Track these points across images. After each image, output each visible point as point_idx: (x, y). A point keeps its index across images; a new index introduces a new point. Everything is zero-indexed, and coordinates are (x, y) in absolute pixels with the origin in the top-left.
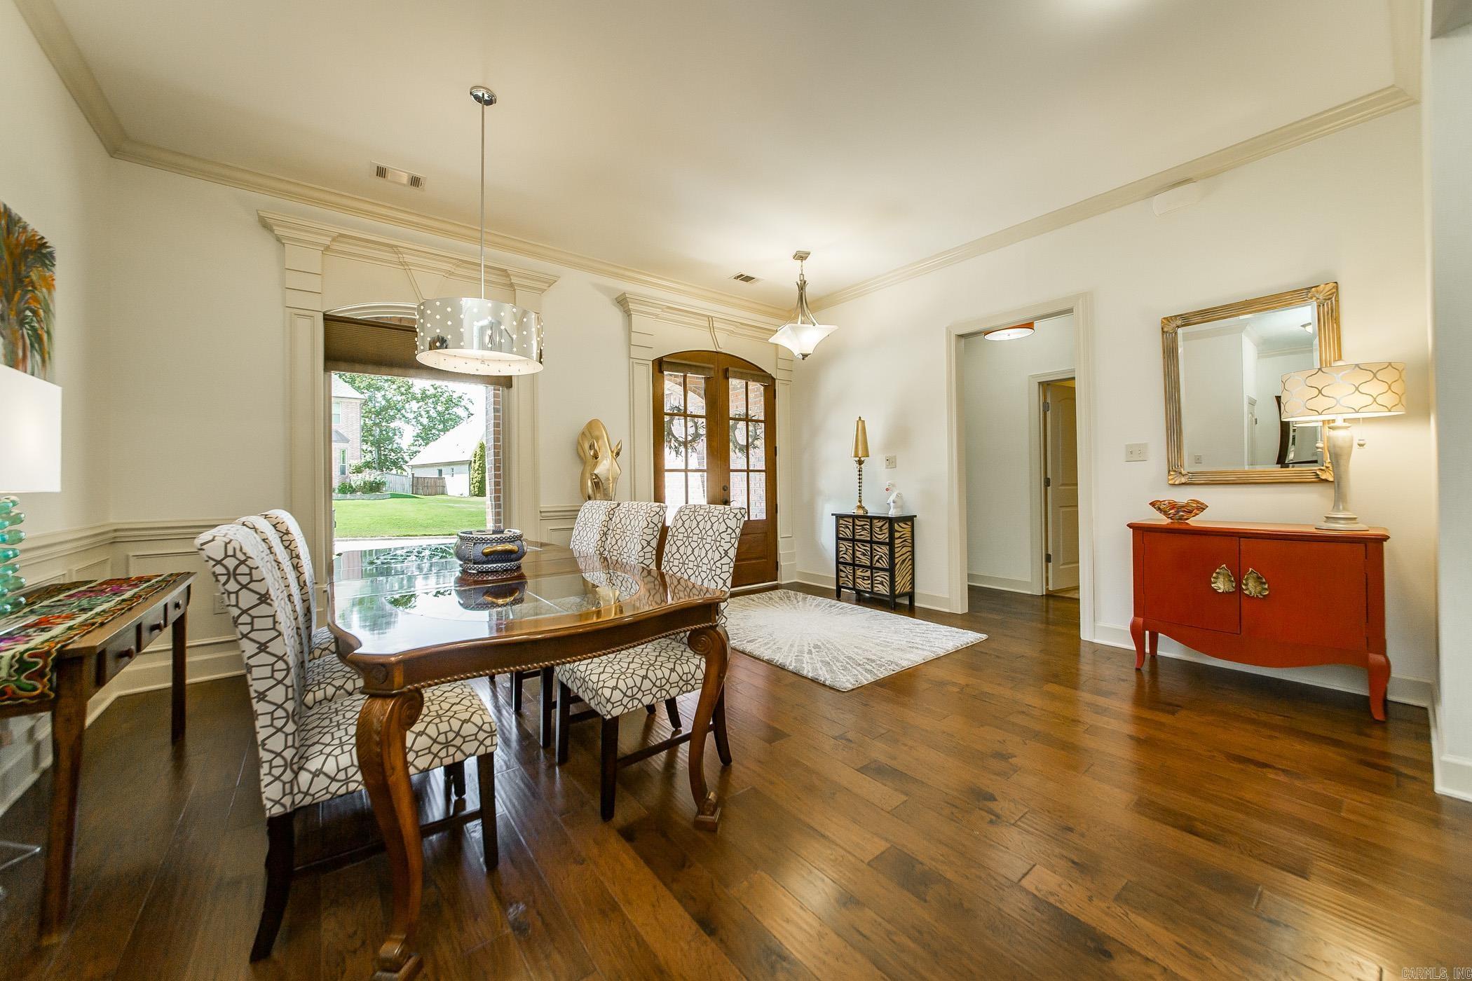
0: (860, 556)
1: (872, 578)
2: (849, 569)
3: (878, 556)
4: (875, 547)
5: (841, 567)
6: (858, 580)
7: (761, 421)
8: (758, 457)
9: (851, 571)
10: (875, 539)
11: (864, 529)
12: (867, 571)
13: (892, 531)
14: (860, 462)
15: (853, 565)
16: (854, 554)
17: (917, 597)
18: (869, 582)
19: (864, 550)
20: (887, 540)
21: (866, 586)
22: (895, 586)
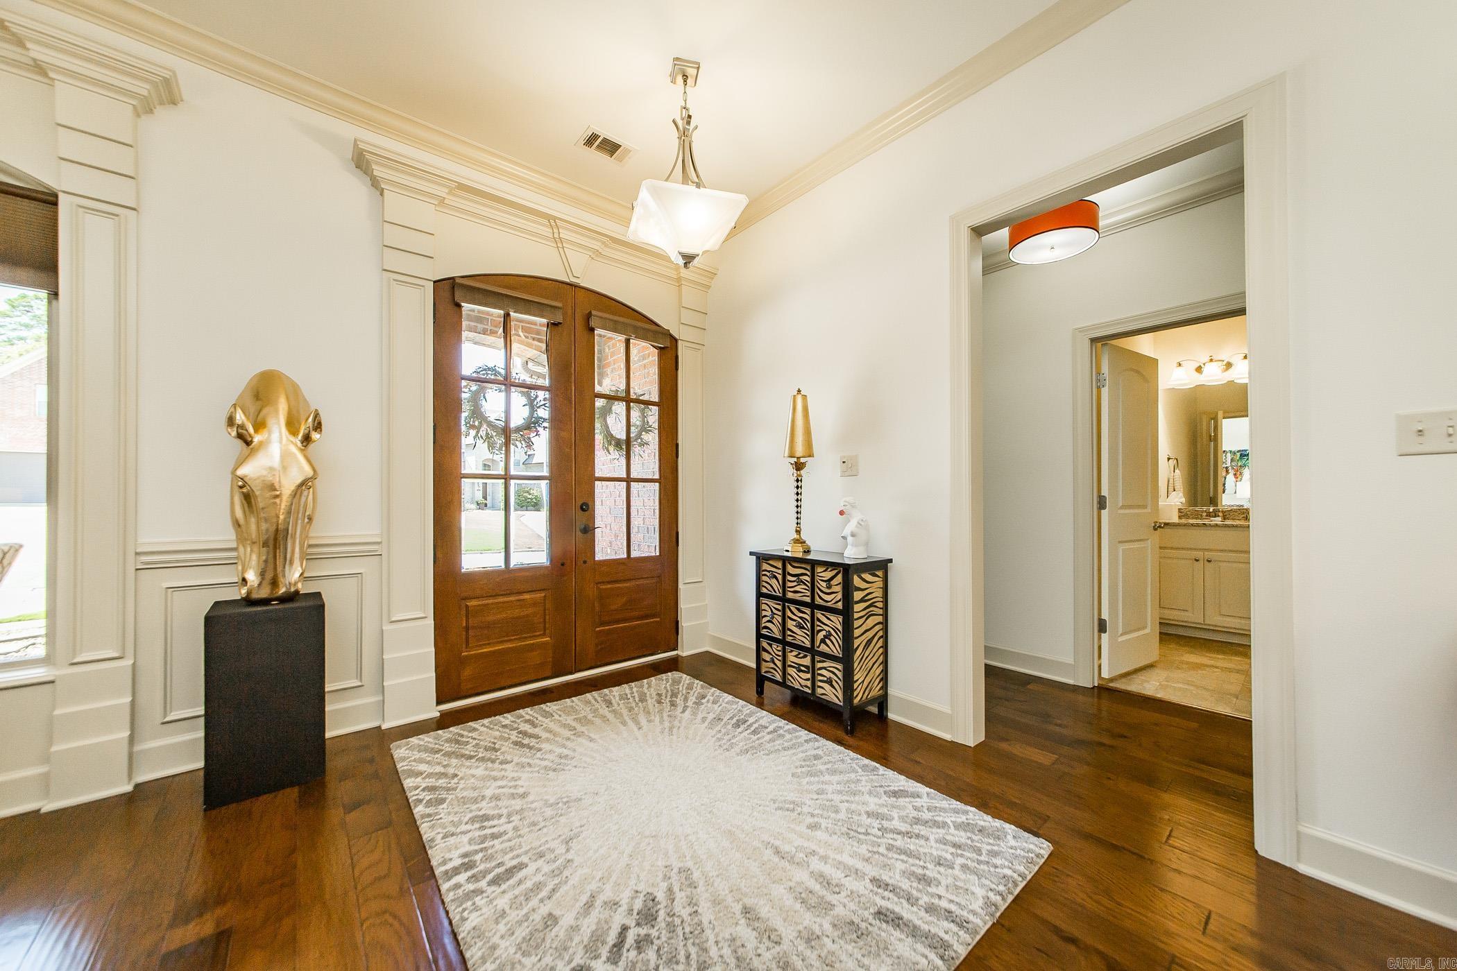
0: (795, 629)
1: (812, 669)
2: (776, 648)
3: (824, 633)
4: (818, 614)
5: (764, 644)
6: (791, 671)
7: (653, 404)
8: (647, 461)
9: (780, 653)
10: (818, 601)
11: (801, 582)
12: (805, 656)
13: (848, 589)
14: (799, 466)
15: (783, 642)
16: (784, 624)
17: (891, 704)
18: (809, 676)
19: (801, 618)
20: (840, 606)
21: (803, 682)
22: (853, 690)
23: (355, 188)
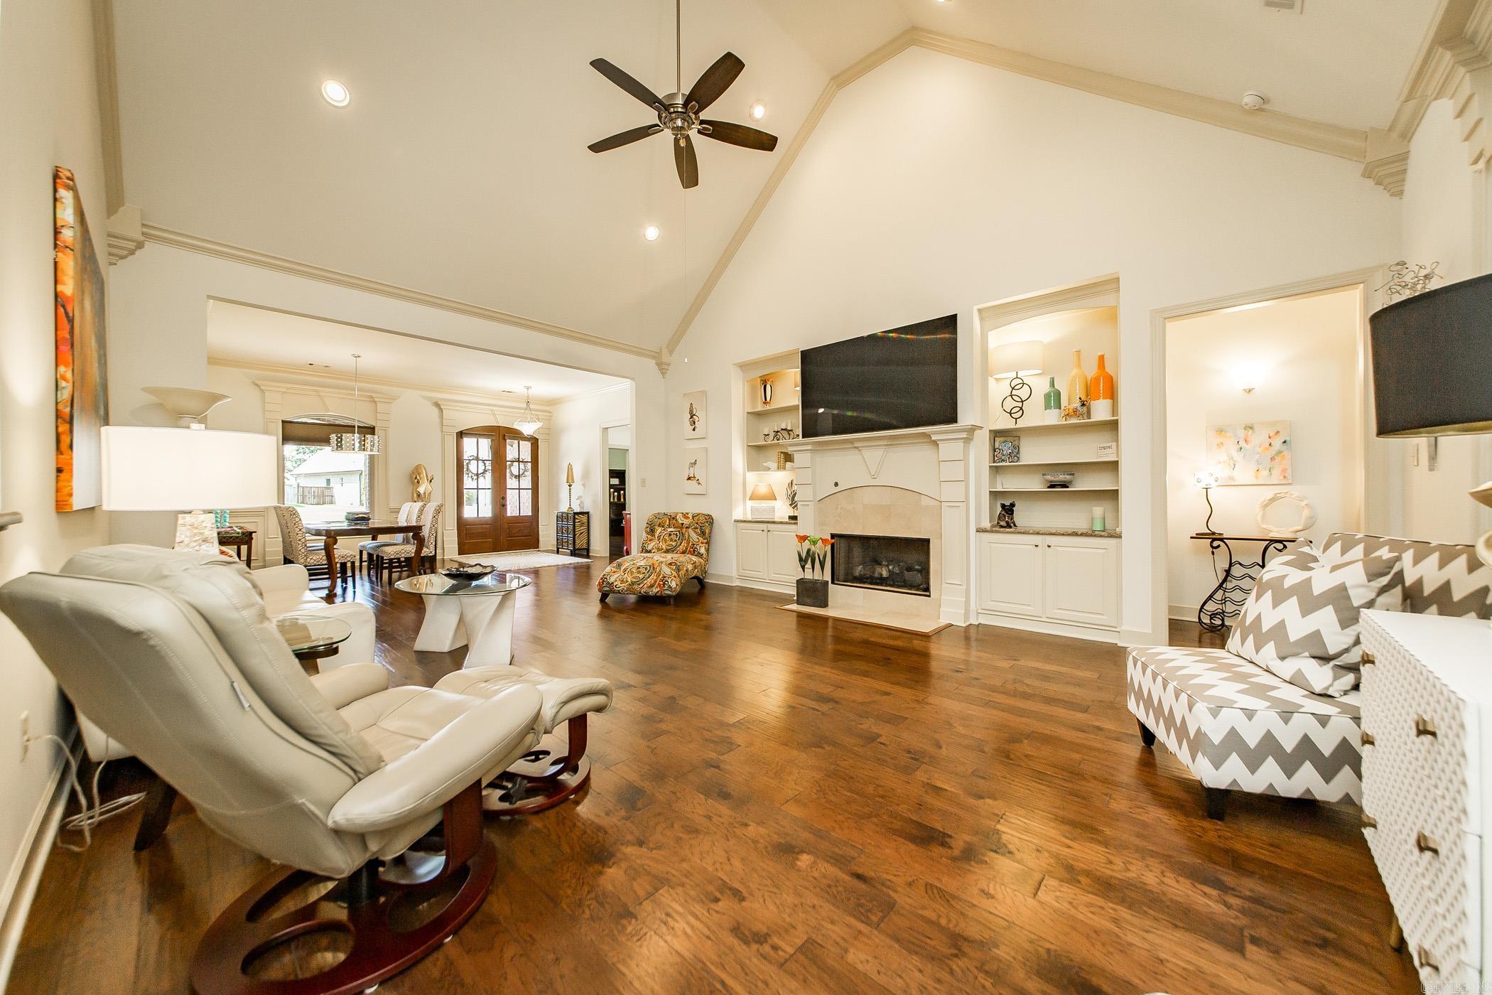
4: (569, 527)
7: (529, 462)
8: (526, 482)
13: (581, 519)
14: (570, 486)
17: (591, 551)
23: (436, 410)
